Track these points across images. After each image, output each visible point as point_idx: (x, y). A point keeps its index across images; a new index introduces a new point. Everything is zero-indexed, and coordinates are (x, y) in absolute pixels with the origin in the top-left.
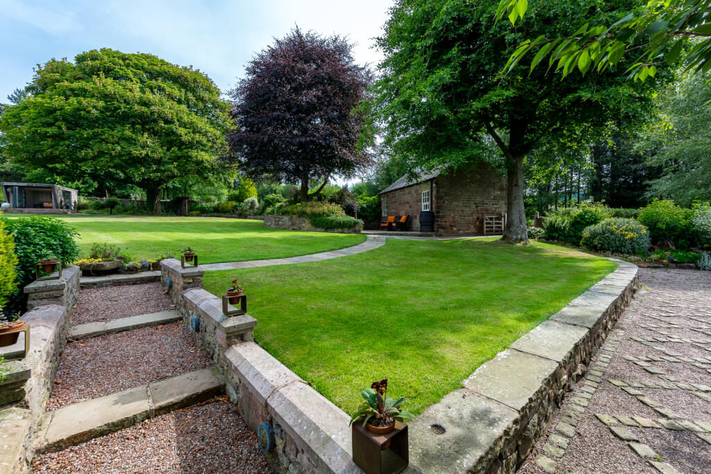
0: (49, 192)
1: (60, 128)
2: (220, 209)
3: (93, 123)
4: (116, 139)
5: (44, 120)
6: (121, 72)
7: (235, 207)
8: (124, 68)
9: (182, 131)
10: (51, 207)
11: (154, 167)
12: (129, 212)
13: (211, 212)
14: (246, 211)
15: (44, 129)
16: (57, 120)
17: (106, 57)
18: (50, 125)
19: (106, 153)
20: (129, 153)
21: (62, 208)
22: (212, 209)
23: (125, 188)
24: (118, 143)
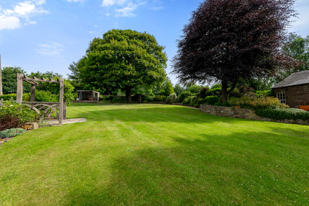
0: (91, 94)
1: (97, 65)
2: (156, 99)
3: (110, 61)
4: (118, 68)
5: (92, 62)
6: (120, 38)
7: (164, 98)
8: (121, 36)
9: (144, 61)
10: (91, 100)
11: (133, 80)
12: (118, 102)
13: (152, 101)
14: (171, 100)
15: (91, 66)
16: (96, 62)
17: (114, 32)
18: (94, 64)
19: (114, 75)
20: (123, 74)
21: (95, 100)
22: (153, 100)
23: (115, 91)
24: (119, 70)
